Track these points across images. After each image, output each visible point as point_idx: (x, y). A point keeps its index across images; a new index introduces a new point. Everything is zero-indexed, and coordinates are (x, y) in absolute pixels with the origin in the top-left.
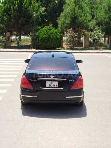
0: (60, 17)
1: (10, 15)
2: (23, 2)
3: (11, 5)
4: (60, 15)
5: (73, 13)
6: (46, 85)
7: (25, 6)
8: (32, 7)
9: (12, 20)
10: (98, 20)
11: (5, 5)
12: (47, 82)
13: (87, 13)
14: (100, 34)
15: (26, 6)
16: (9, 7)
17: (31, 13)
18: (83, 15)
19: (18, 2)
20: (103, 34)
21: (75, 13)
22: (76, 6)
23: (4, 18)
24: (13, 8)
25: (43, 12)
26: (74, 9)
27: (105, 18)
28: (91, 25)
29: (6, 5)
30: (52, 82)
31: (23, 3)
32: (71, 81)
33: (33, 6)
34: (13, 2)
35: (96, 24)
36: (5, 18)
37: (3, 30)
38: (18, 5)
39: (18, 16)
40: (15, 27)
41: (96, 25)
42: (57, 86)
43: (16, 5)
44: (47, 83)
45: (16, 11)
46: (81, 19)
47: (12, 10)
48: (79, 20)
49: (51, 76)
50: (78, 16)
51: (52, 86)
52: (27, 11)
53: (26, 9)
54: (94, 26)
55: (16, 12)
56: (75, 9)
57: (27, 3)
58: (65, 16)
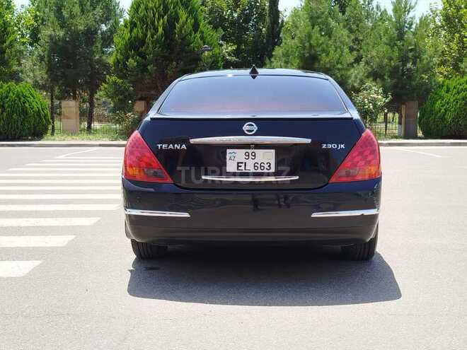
0: (272, 60)
1: (143, 56)
2: (178, 22)
3: (147, 30)
4: (274, 53)
5: (307, 44)
6: (225, 164)
7: (181, 31)
8: (198, 35)
9: (149, 67)
10: (372, 67)
11: (131, 31)
12: (228, 151)
13: (342, 47)
14: (380, 97)
15: (185, 32)
16: (140, 35)
17: (196, 49)
18: (332, 50)
19: (164, 22)
20: (387, 97)
21: (311, 46)
22: (313, 28)
23: (128, 64)
24: (153, 37)
25: (229, 55)
26: (309, 36)
27: (390, 59)
28: (353, 78)
29: (135, 30)
30: (250, 151)
31: (178, 26)
32: (330, 146)
33: (202, 32)
34: (153, 23)
35: (366, 74)
36: (132, 62)
37: (127, 94)
38: (163, 29)
39: (166, 58)
40: (157, 87)
41: (367, 77)
42: (273, 170)
43: (160, 30)
44: (228, 157)
45: (158, 45)
46: (327, 60)
47: (150, 42)
48: (322, 62)
49: (246, 127)
50: (318, 53)
51: (253, 170)
52: (189, 46)
53: (183, 39)
54: (361, 81)
55: (160, 47)
56: (312, 34)
57: (186, 23)
58: (286, 55)
